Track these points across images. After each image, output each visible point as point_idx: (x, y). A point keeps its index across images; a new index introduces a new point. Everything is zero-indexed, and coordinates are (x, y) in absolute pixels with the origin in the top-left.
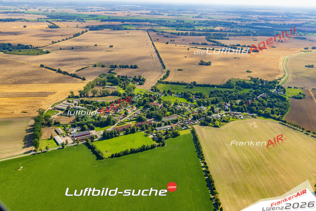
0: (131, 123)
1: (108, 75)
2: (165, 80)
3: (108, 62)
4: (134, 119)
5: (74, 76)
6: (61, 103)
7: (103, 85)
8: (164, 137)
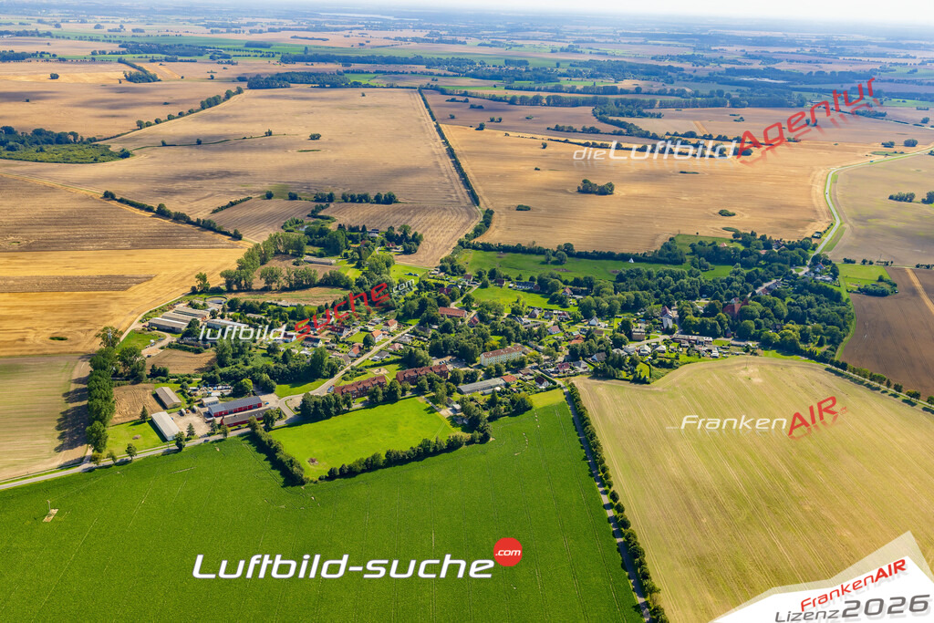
0: (384, 371)
1: (309, 224)
2: (479, 240)
3: (308, 185)
4: (393, 358)
5: (206, 226)
6: (171, 309)
7: (294, 256)
8: (486, 414)
